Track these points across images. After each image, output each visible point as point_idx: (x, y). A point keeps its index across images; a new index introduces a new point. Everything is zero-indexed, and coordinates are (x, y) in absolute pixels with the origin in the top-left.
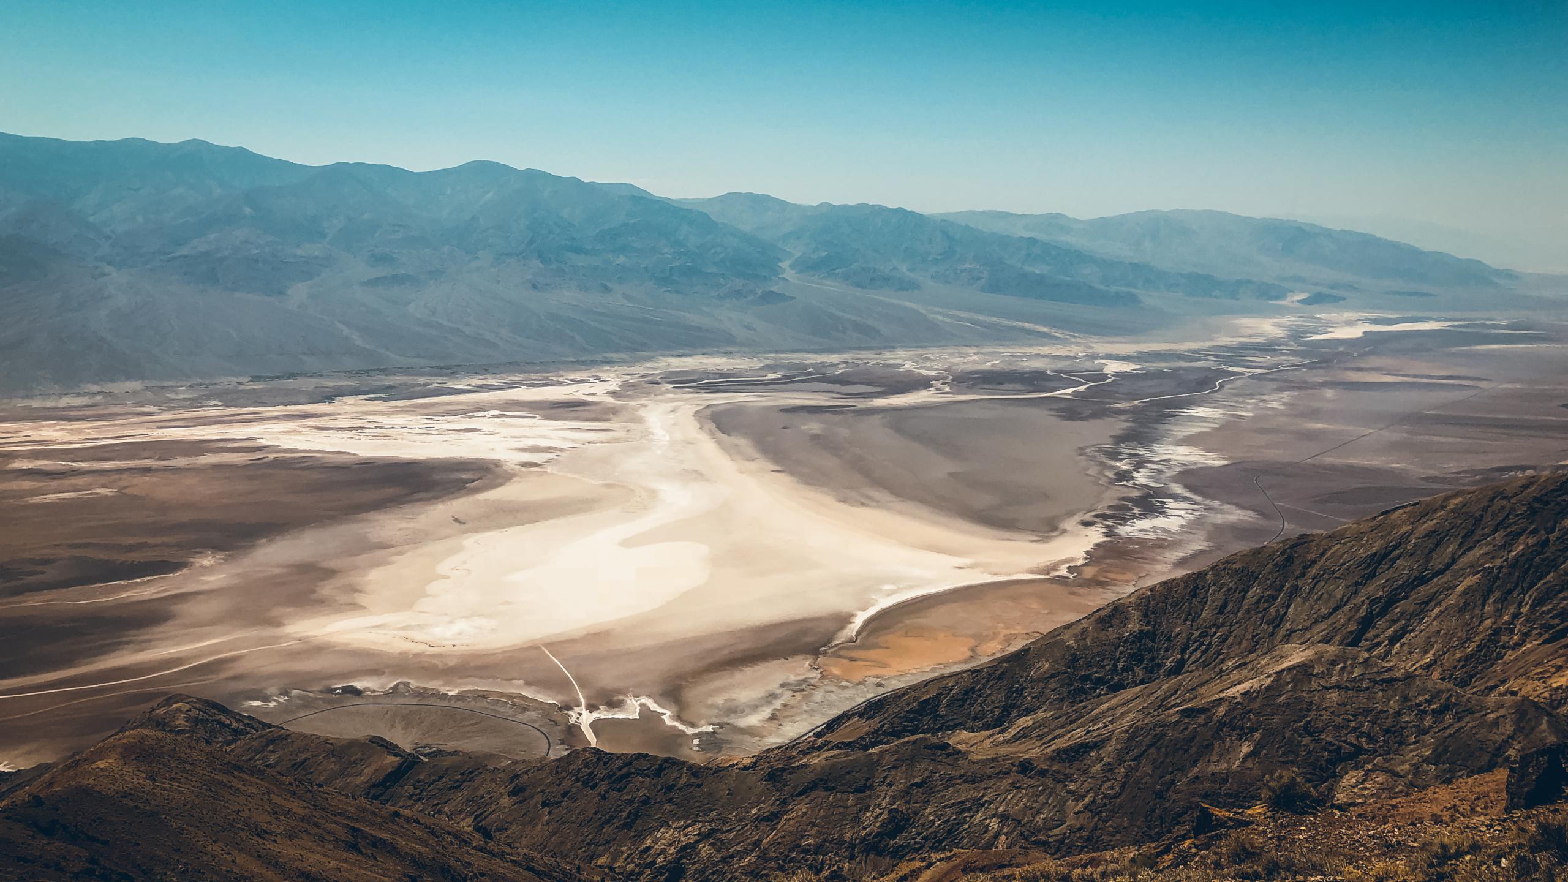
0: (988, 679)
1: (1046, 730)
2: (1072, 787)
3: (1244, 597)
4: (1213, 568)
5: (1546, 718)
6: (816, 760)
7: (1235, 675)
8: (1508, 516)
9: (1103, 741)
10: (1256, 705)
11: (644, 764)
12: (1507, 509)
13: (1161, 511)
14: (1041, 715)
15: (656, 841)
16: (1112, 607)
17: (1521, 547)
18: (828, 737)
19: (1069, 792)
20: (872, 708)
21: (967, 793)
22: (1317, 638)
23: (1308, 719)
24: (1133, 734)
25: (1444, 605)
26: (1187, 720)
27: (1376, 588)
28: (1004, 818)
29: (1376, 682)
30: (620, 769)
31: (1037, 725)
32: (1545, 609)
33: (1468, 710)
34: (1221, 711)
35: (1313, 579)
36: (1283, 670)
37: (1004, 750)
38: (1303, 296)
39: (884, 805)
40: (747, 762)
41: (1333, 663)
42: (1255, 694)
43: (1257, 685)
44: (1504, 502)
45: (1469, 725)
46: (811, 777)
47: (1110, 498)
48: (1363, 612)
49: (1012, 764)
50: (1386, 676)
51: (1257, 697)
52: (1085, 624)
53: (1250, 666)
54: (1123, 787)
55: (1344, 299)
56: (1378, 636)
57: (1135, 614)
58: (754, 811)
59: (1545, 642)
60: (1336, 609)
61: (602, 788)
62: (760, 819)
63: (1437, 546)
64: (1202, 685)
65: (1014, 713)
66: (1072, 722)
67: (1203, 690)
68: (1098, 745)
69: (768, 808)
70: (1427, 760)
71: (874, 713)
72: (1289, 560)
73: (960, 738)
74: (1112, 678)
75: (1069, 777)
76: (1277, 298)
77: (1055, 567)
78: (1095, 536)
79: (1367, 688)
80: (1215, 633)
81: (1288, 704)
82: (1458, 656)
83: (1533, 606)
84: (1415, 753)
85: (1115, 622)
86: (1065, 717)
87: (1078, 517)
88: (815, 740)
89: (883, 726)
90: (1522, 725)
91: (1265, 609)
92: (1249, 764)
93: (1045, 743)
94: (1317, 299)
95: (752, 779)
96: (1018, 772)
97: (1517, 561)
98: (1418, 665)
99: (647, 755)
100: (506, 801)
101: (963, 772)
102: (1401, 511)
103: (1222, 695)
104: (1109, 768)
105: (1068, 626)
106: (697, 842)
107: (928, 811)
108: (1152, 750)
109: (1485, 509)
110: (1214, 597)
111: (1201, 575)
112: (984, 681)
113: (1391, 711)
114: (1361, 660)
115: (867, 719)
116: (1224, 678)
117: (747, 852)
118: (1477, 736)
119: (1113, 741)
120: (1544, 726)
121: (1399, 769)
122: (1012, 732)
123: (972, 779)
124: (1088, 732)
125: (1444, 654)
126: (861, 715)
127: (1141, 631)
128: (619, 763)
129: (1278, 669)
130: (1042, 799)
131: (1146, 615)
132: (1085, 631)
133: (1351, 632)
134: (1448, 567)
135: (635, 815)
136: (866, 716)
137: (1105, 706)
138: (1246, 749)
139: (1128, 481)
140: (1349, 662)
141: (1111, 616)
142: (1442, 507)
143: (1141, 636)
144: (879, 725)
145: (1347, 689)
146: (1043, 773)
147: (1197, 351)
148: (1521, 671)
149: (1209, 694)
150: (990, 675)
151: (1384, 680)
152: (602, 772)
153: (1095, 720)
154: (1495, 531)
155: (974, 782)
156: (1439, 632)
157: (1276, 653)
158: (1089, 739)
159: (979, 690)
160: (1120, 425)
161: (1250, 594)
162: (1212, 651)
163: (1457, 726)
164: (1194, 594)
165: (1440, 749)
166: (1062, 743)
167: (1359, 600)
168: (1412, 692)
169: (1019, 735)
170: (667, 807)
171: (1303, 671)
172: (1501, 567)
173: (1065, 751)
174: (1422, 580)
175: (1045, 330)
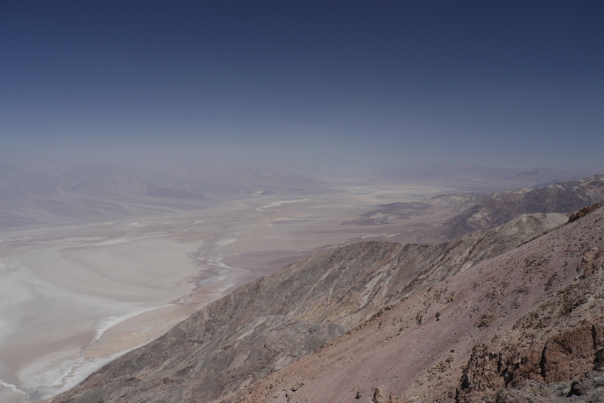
0: (152, 348)
1: (174, 364)
2: (184, 384)
4: (233, 293)
6: (81, 395)
7: (241, 331)
8: (324, 263)
9: (195, 365)
10: (248, 341)
12: (324, 260)
13: (216, 274)
14: (173, 358)
16: (198, 313)
17: (329, 273)
18: (86, 383)
19: (183, 386)
20: (106, 368)
24: (206, 360)
25: (308, 295)
26: (225, 351)
29: (286, 326)
31: (171, 363)
32: (337, 292)
33: (314, 330)
34: (236, 345)
37: (159, 375)
38: (261, 192)
41: (273, 321)
43: (248, 334)
44: (324, 258)
45: (315, 335)
47: (197, 271)
48: (283, 302)
49: (161, 380)
51: (248, 338)
52: (188, 320)
53: (246, 327)
55: (274, 192)
56: (288, 309)
57: (206, 314)
59: (337, 303)
60: (275, 302)
63: (305, 275)
64: (229, 337)
65: (163, 360)
66: (184, 359)
67: (229, 339)
68: (192, 367)
71: (106, 370)
73: (138, 375)
74: (199, 340)
75: (183, 381)
76: (252, 193)
77: (179, 300)
78: (193, 286)
79: (284, 328)
81: (259, 338)
83: (333, 292)
84: (299, 348)
85: (199, 318)
86: (182, 358)
87: (186, 280)
88: (80, 387)
90: (330, 332)
91: (252, 305)
92: (247, 362)
93: (174, 369)
94: (265, 193)
96: (163, 383)
97: (328, 277)
101: (141, 388)
102: (293, 265)
103: (237, 339)
104: (198, 374)
105: (182, 323)
109: (318, 261)
110: (234, 304)
111: (229, 296)
112: (150, 349)
114: (282, 319)
116: (238, 333)
118: (317, 338)
119: (198, 364)
120: (336, 331)
121: (294, 354)
122: (161, 367)
123: (145, 390)
124: (190, 362)
125: (308, 312)
126: (100, 372)
127: (209, 320)
129: (255, 326)
130: (173, 391)
131: (210, 314)
132: (188, 323)
133: (280, 309)
134: (308, 282)
136: (102, 373)
138: (246, 357)
139: (204, 264)
140: (278, 320)
141: (197, 316)
142: (306, 262)
143: (209, 322)
144: (108, 375)
145: (278, 329)
146: (173, 381)
149: (232, 340)
151: (289, 324)
153: (193, 357)
157: (255, 321)
158: (191, 364)
159: (148, 353)
160: (200, 244)
164: (226, 303)
169: (164, 368)
171: (264, 326)
173: (181, 371)
175: (170, 209)
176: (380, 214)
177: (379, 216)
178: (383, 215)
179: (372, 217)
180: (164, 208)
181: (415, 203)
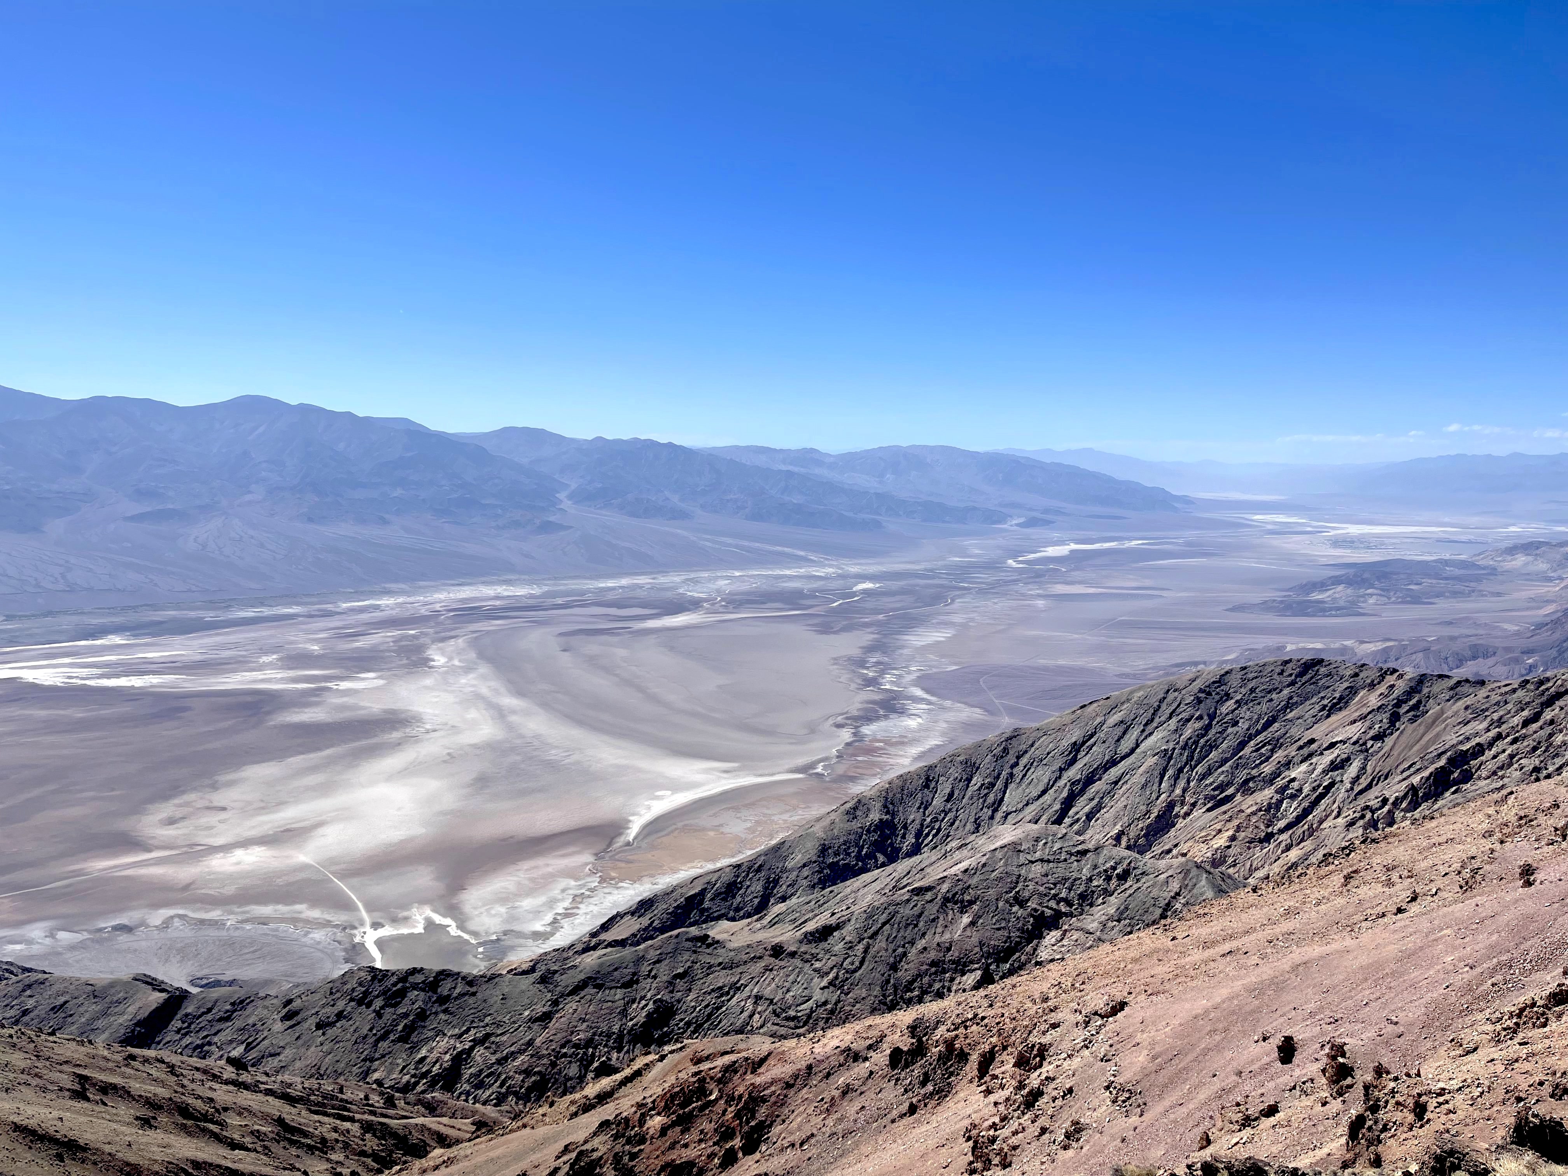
0: (748, 872)
1: (798, 914)
2: (818, 965)
3: (968, 786)
4: (941, 761)
5: (1205, 876)
6: (590, 960)
7: (957, 855)
8: (1179, 705)
9: (844, 923)
10: (974, 881)
11: (419, 978)
12: (1179, 699)
13: (902, 712)
14: (794, 900)
15: (431, 1051)
16: (856, 800)
17: (1190, 731)
18: (603, 936)
19: (815, 970)
20: (645, 906)
21: (722, 978)
22: (1028, 818)
23: (1017, 889)
24: (870, 914)
25: (1130, 783)
26: (916, 898)
27: (1073, 773)
28: (758, 998)
29: (1071, 854)
30: (394, 985)
31: (791, 910)
32: (1207, 782)
33: (1144, 872)
34: (945, 887)
35: (1025, 767)
36: (996, 849)
37: (761, 936)
38: (1022, 520)
39: (649, 996)
40: (525, 967)
41: (1037, 840)
42: (973, 871)
43: (974, 864)
44: (1176, 694)
45: (1145, 885)
46: (582, 976)
47: (857, 702)
48: (1065, 794)
49: (765, 948)
50: (1080, 848)
51: (975, 873)
52: (833, 816)
53: (969, 846)
54: (862, 963)
55: (1053, 522)
56: (1077, 813)
57: (876, 805)
58: (527, 1013)
59: (1209, 810)
60: (1044, 792)
61: (378, 1003)
62: (533, 1020)
63: (1124, 733)
64: (930, 865)
65: (772, 901)
66: (820, 906)
67: (928, 870)
68: (838, 927)
69: (541, 1009)
70: (1111, 919)
71: (645, 911)
72: (1006, 750)
73: (720, 930)
74: (857, 864)
75: (815, 957)
76: (999, 522)
77: (813, 765)
78: (846, 735)
79: (1065, 860)
80: (944, 819)
81: (1001, 878)
82: (1140, 826)
83: (1200, 780)
84: (1102, 912)
85: (859, 813)
86: (814, 902)
87: (831, 721)
88: (590, 941)
89: (653, 922)
90: (1186, 883)
91: (986, 795)
92: (968, 933)
93: (796, 927)
94: (1031, 523)
95: (526, 982)
96: (771, 956)
97: (1186, 744)
98: (1109, 836)
99: (422, 969)
100: (278, 1026)
101: (720, 960)
102: (1095, 705)
103: (945, 874)
104: (850, 946)
105: (819, 819)
106: (472, 1049)
107: (689, 998)
108: (888, 926)
109: (1162, 701)
110: (944, 788)
111: (931, 768)
112: (743, 874)
113: (1084, 878)
114: (1060, 836)
115: (639, 917)
116: (949, 858)
117: (521, 1052)
118: (1151, 895)
119: (853, 922)
120: (1203, 883)
121: (1089, 927)
122: (768, 918)
123: (730, 966)
124: (833, 914)
125: (1130, 825)
126: (633, 914)
127: (881, 820)
128: (394, 979)
129: (993, 847)
130: (791, 979)
131: (885, 806)
132: (832, 823)
133: (1056, 811)
134: (1132, 751)
135: (410, 1029)
136: (637, 914)
137: (849, 890)
138: (966, 919)
139: (874, 686)
140: (1050, 838)
141: (855, 808)
142: (1128, 700)
143: (882, 825)
144: (649, 922)
145: (1049, 861)
146: (793, 954)
147: (931, 570)
148: (1189, 836)
149: (933, 875)
150: (750, 868)
151: (1078, 852)
152: (377, 989)
153: (839, 903)
154: (1170, 718)
155: (731, 968)
156: (1126, 806)
157: (992, 833)
158: (833, 921)
159: (741, 883)
160: (867, 637)
161: (973, 782)
162: (941, 834)
163: (1135, 886)
164: (927, 786)
165: (1122, 907)
166: (811, 926)
167: (1061, 783)
168: (1101, 860)
169: (774, 921)
170: (442, 1016)
171: (1015, 848)
172: (1174, 749)
173: (812, 934)
174: (1113, 763)
175: (802, 553)
176: (1340, 588)
177: (1341, 592)
178: (1349, 591)
179: (1317, 596)
180: (787, 550)
181: (1446, 563)
